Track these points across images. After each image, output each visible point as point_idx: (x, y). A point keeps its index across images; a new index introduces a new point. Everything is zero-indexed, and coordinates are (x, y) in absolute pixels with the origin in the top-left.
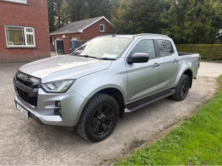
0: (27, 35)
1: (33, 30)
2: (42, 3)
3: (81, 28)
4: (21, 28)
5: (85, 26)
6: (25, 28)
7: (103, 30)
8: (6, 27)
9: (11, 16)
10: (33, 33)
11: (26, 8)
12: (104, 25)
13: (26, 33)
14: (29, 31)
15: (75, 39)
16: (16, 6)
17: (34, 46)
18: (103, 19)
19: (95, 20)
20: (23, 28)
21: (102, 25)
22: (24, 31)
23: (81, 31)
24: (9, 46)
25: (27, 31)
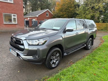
1: (16, 16)
2: (20, 3)
3: (37, 15)
4: (10, 15)
5: (39, 14)
6: (12, 15)
8: (3, 14)
9: (6, 9)
10: (16, 17)
11: (13, 5)
12: (48, 13)
13: (13, 17)
14: (14, 16)
15: (34, 20)
16: (8, 4)
17: (16, 23)
18: (48, 10)
19: (44, 11)
20: (11, 15)
21: (47, 13)
22: (12, 16)
24: (5, 23)
25: (13, 16)
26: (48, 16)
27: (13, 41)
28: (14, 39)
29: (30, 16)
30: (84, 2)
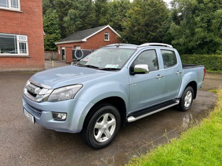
0: (20, 43)
1: (26, 38)
4: (13, 36)
6: (18, 36)
7: (107, 39)
12: (109, 34)
16: (8, 13)
17: (27, 54)
18: (108, 28)
20: (16, 36)
21: (106, 34)
23: (85, 40)
26: (108, 40)
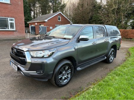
1: (14, 20)
2: (20, 3)
3: (46, 19)
4: (6, 19)
5: (49, 18)
6: (9, 18)
10: (14, 22)
13: (9, 22)
15: (43, 26)
17: (14, 29)
18: (60, 13)
19: (55, 14)
21: (59, 17)
22: (8, 20)
25: (10, 20)
26: (60, 21)
27: (14, 53)
28: (15, 50)
29: (38, 20)
30: (108, 2)
